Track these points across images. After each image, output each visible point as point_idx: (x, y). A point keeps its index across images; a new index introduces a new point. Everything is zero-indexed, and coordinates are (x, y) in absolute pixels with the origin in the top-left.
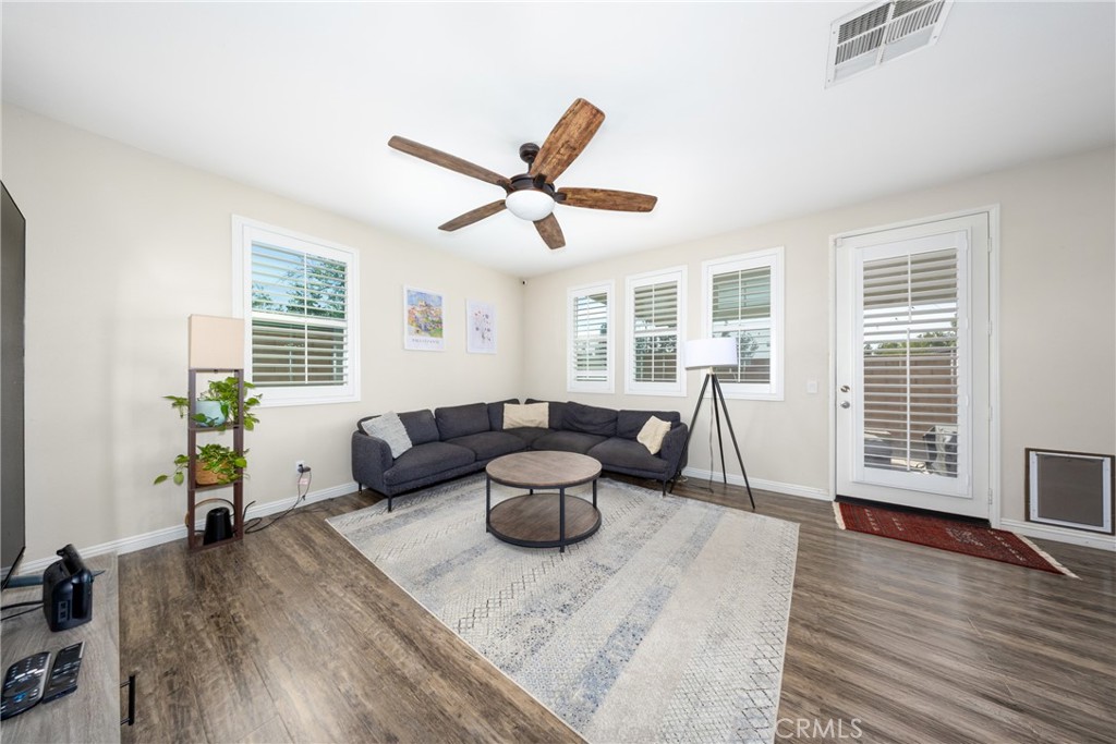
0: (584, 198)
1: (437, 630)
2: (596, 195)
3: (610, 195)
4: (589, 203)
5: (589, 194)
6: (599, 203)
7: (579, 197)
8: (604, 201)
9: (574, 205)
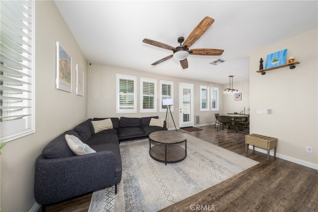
1: (222, 184)
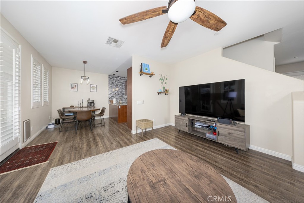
0: (153, 14)
2: (149, 17)
3: (143, 19)
4: (150, 12)
5: (152, 16)
6: (145, 14)
7: (156, 13)
8: (143, 16)
9: (157, 9)
